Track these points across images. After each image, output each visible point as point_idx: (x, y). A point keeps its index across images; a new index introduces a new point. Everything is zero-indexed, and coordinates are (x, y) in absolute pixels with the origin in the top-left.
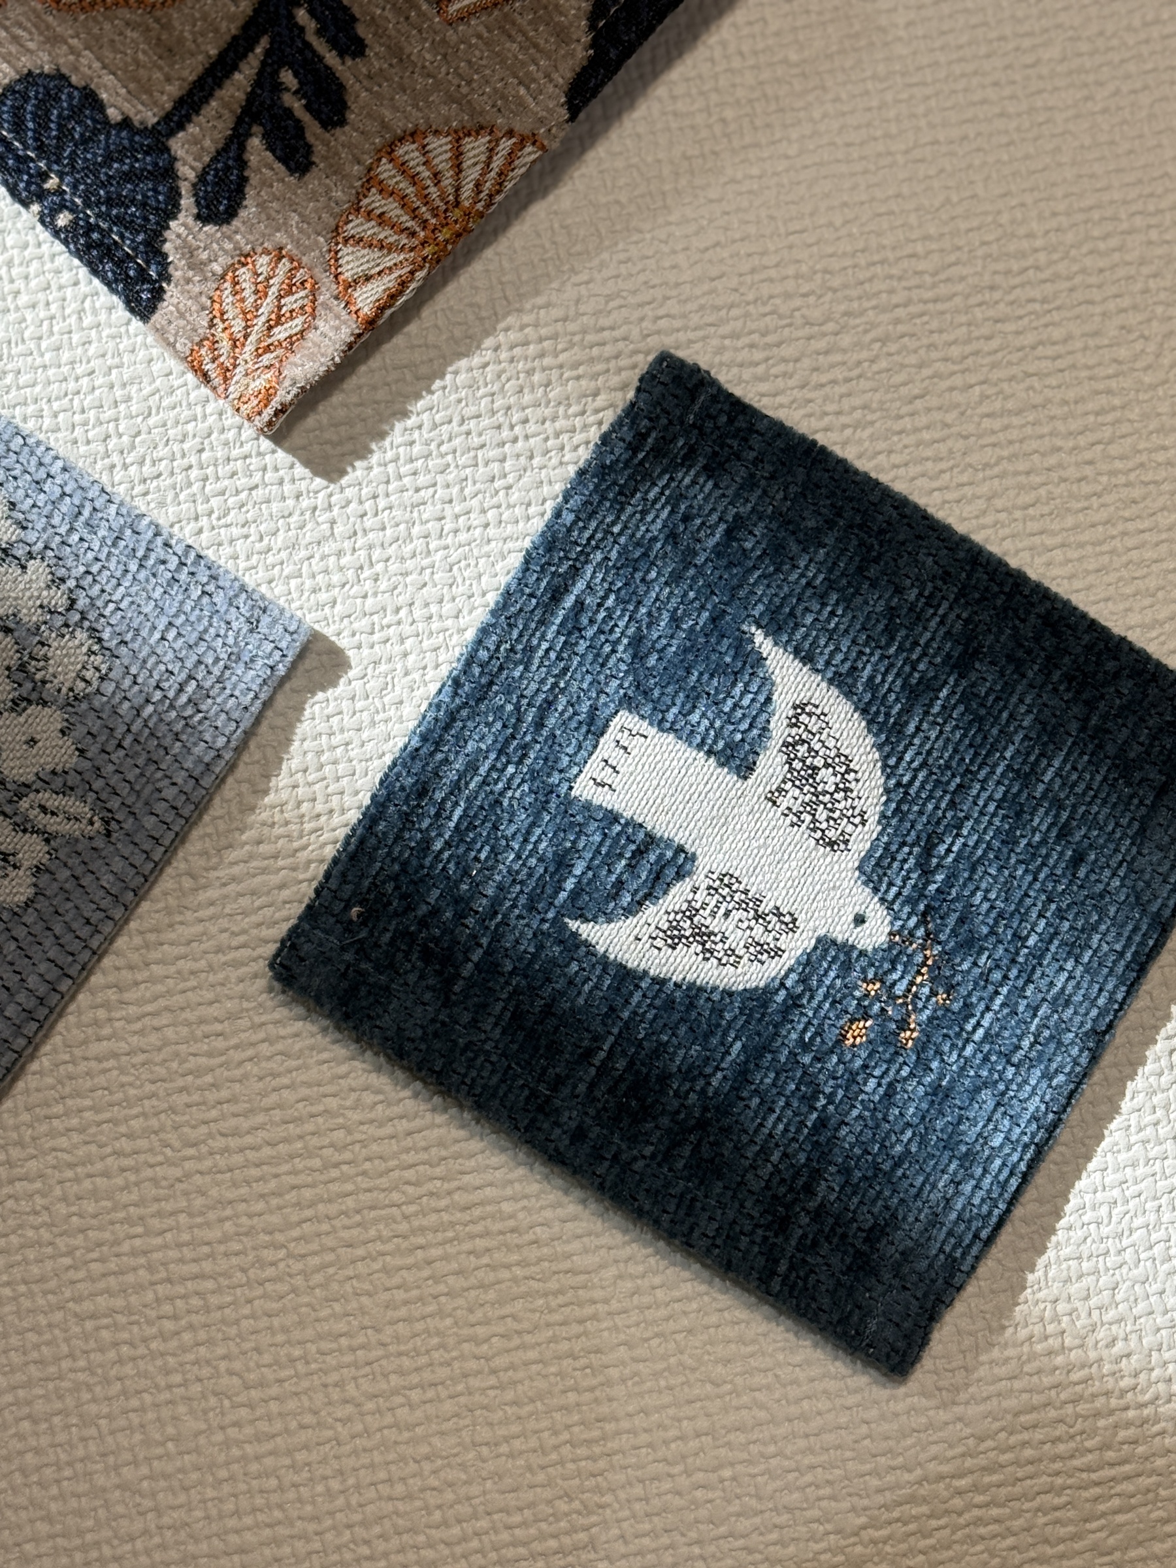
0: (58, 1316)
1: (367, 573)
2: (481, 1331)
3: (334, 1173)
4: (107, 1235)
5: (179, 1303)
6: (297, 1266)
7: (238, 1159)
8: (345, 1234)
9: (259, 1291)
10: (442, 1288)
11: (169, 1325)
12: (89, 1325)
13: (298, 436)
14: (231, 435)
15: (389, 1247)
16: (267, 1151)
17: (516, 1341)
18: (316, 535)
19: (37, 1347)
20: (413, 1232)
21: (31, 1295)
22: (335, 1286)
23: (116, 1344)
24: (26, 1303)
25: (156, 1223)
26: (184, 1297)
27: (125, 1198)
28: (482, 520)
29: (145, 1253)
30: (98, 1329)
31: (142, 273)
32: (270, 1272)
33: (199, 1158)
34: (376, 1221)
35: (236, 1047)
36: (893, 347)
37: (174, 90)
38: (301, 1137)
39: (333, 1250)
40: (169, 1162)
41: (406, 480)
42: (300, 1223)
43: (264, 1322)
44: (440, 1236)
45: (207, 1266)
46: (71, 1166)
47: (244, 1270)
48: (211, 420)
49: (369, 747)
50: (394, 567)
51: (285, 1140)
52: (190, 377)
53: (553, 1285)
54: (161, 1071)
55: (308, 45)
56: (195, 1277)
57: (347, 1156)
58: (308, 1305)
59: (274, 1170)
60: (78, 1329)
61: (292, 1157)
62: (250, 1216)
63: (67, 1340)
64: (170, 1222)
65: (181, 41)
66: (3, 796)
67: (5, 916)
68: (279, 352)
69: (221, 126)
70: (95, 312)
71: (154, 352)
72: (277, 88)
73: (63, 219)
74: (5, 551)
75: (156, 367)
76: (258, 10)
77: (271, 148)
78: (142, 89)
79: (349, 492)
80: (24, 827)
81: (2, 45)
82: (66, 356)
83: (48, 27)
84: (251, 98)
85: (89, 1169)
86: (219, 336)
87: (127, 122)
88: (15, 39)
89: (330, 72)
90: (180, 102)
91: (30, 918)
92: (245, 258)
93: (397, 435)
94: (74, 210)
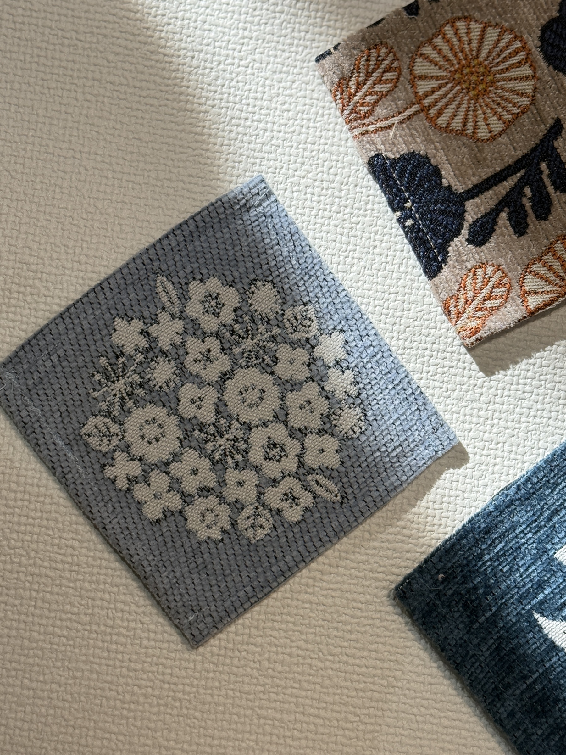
0: (249, 712)
1: (489, 422)
3: (391, 690)
4: (282, 683)
5: (304, 725)
6: (361, 727)
7: (350, 668)
8: (388, 720)
9: (341, 732)
11: (297, 734)
12: (262, 721)
13: (478, 351)
14: (449, 340)
15: (406, 733)
16: (364, 670)
18: (472, 398)
19: (236, 723)
20: (418, 730)
21: (241, 698)
22: (376, 742)
23: (271, 734)
24: (238, 702)
25: (305, 685)
26: (308, 723)
27: (295, 668)
28: (549, 416)
29: (297, 697)
30: (265, 724)
31: (435, 257)
32: (349, 725)
33: (333, 662)
34: (403, 719)
35: (365, 617)
37: (475, 180)
38: (381, 669)
39: (380, 725)
40: (319, 659)
41: (520, 386)
42: (368, 708)
43: (339, 747)
44: (430, 736)
45: (322, 713)
46: (276, 646)
47: (338, 721)
48: (443, 331)
49: (466, 501)
50: (502, 423)
51: (374, 668)
52: (440, 310)
54: (329, 617)
55: (541, 180)
56: (315, 716)
57: (399, 684)
58: (362, 747)
59: (364, 679)
60: (256, 721)
61: (374, 676)
62: (348, 696)
63: (250, 725)
64: (312, 687)
65: (485, 159)
66: (302, 471)
67: (286, 525)
68: (485, 312)
69: (491, 202)
70: (407, 266)
71: (428, 293)
72: (521, 194)
73: (409, 223)
74: (337, 362)
75: (426, 300)
76: (525, 156)
77: (510, 219)
78: (460, 175)
79: (493, 383)
80: (306, 488)
81: (405, 136)
82: (388, 282)
83: (428, 135)
84: (508, 194)
85: (283, 650)
86: (461, 296)
87: (449, 187)
88: (412, 135)
89: (548, 194)
90: (476, 186)
91: (296, 530)
92: (482, 265)
93: (523, 364)
94: (415, 219)
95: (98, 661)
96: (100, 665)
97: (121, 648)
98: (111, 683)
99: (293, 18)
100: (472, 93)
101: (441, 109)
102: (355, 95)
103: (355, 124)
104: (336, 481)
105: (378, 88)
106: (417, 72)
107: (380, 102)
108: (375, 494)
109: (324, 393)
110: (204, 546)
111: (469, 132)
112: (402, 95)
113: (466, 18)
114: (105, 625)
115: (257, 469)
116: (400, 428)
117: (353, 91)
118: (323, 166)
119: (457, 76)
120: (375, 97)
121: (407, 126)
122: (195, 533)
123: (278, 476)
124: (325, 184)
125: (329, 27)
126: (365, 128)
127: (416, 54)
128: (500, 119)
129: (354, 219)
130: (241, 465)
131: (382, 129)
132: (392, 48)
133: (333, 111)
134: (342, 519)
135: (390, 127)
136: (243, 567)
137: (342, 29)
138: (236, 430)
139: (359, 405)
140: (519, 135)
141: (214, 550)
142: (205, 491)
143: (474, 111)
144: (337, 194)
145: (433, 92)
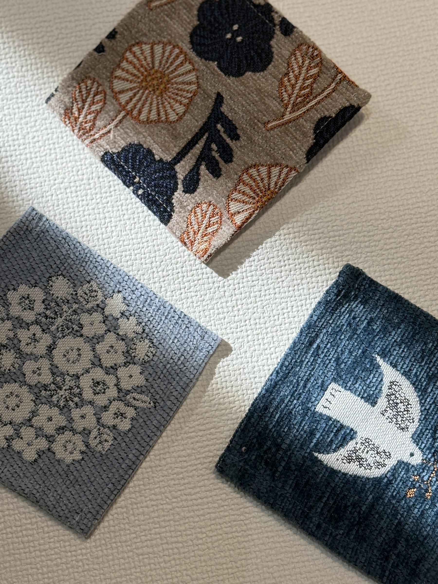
0: (131, 554)
1: (235, 308)
2: (270, 564)
3: (222, 509)
4: (147, 527)
5: (170, 551)
6: (209, 540)
7: (190, 503)
8: (225, 529)
9: (196, 548)
10: (257, 549)
11: (167, 558)
12: (141, 557)
13: (214, 263)
14: (192, 262)
15: (240, 534)
16: (200, 501)
17: (282, 568)
18: (219, 296)
19: (124, 564)
20: (248, 530)
21: (122, 546)
22: (222, 547)
23: (149, 564)
24: (121, 549)
25: (163, 524)
26: (172, 549)
27: (153, 515)
28: (274, 292)
29: (159, 534)
30: (143, 559)
31: (165, 209)
32: (200, 541)
33: (177, 502)
34: (235, 525)
35: (190, 466)
36: (411, 237)
37: (177, 150)
38: (211, 496)
39: (221, 535)
40: (168, 503)
41: (249, 278)
42: (210, 526)
43: (198, 559)
44: (257, 531)
45: (180, 539)
46: (136, 504)
47: (192, 541)
48: (186, 257)
49: (235, 366)
50: (245, 307)
51: (206, 497)
52: (180, 243)
53: (294, 549)
54: (165, 473)
55: (221, 136)
56: (176, 542)
57: (226, 503)
58: (213, 553)
59: (202, 507)
60: (137, 559)
61: (208, 503)
62: (194, 522)
63: (133, 562)
64: (168, 523)
65: (179, 134)
66: (121, 394)
67: (122, 434)
68: (209, 236)
69: (192, 162)
70: (149, 221)
71: (168, 235)
72: (210, 150)
73: (140, 192)
74: (122, 314)
75: (168, 240)
76: (205, 124)
77: (208, 169)
78: (166, 149)
79: (230, 282)
80: (128, 405)
81: (121, 134)
82: (139, 235)
83: (137, 129)
84: (202, 153)
85: (142, 505)
86: (190, 230)
87: (161, 160)
88: (126, 133)
89: (228, 145)
90: (178, 154)
91: (130, 435)
92: (198, 205)
93: (247, 263)
94: (144, 189)
95: (17, 552)
96: (20, 554)
97: (31, 538)
98: (30, 564)
99: (22, 78)
100: (157, 93)
101: (140, 109)
102: (79, 118)
103: (84, 137)
104: (146, 393)
105: (93, 108)
106: (117, 90)
107: (98, 117)
108: (175, 393)
109: (120, 337)
110: (72, 467)
111: (163, 119)
112: (111, 108)
113: (138, 43)
114: (15, 526)
115: (91, 403)
116: (178, 344)
117: (76, 115)
118: (73, 171)
119: (144, 84)
120: (93, 115)
121: (121, 128)
122: (63, 461)
123: (107, 402)
124: (78, 184)
125: (49, 77)
126: (92, 138)
127: (112, 77)
128: (181, 104)
129: (104, 201)
130: (79, 404)
131: (104, 134)
132: (94, 79)
133: (68, 132)
134: (158, 417)
135: (109, 132)
136: (102, 472)
137: (58, 76)
138: (69, 382)
139: (146, 338)
140: (197, 111)
141: (79, 468)
142: (61, 430)
143: (162, 104)
144: (87, 187)
145: (131, 99)
